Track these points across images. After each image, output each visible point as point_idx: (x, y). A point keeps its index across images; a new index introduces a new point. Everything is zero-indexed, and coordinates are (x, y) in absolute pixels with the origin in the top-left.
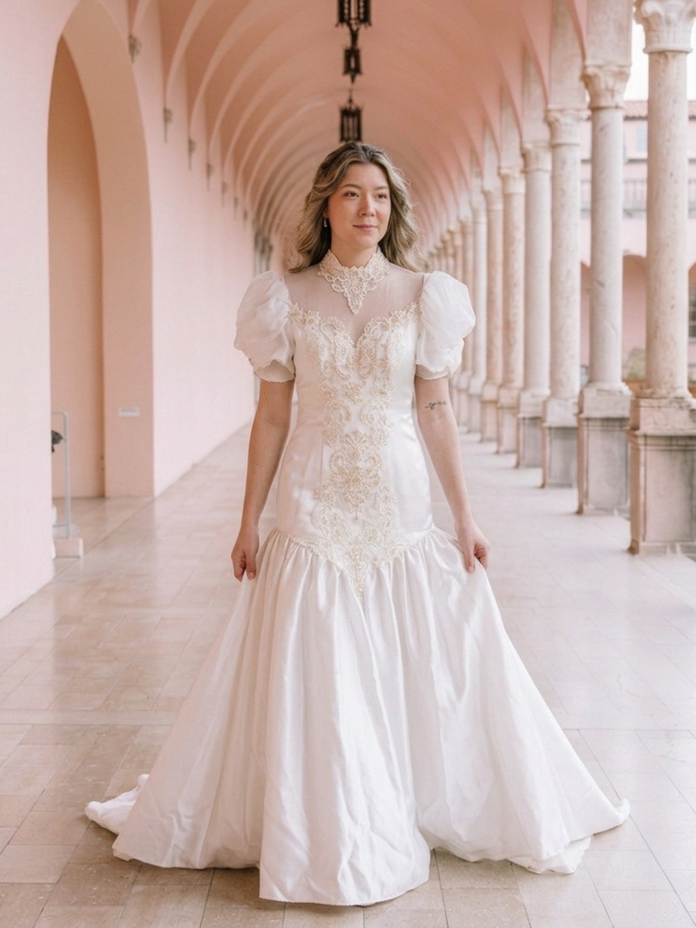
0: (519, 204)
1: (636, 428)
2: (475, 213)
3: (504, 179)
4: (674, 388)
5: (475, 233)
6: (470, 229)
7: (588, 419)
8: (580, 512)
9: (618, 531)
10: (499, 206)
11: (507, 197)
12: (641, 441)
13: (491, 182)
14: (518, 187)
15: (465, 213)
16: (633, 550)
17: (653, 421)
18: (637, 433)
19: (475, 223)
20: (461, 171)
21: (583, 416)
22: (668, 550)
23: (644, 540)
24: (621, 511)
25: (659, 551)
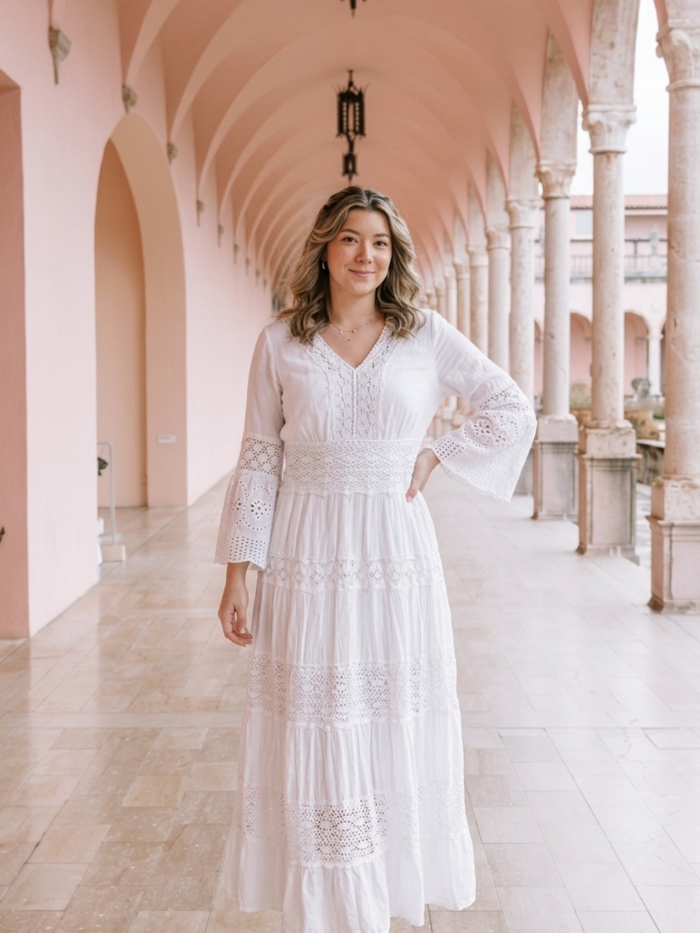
0: (484, 276)
1: (582, 452)
2: (446, 280)
3: (471, 255)
4: (614, 420)
5: (447, 296)
6: (443, 293)
7: (542, 443)
8: (535, 517)
9: (569, 534)
10: (466, 276)
11: (473, 269)
12: (588, 464)
13: (461, 258)
14: (483, 261)
15: (439, 280)
16: (581, 550)
17: (597, 446)
18: (585, 456)
19: (447, 289)
20: (436, 248)
21: (537, 441)
22: (611, 551)
23: (591, 542)
24: (569, 516)
25: (603, 552)
